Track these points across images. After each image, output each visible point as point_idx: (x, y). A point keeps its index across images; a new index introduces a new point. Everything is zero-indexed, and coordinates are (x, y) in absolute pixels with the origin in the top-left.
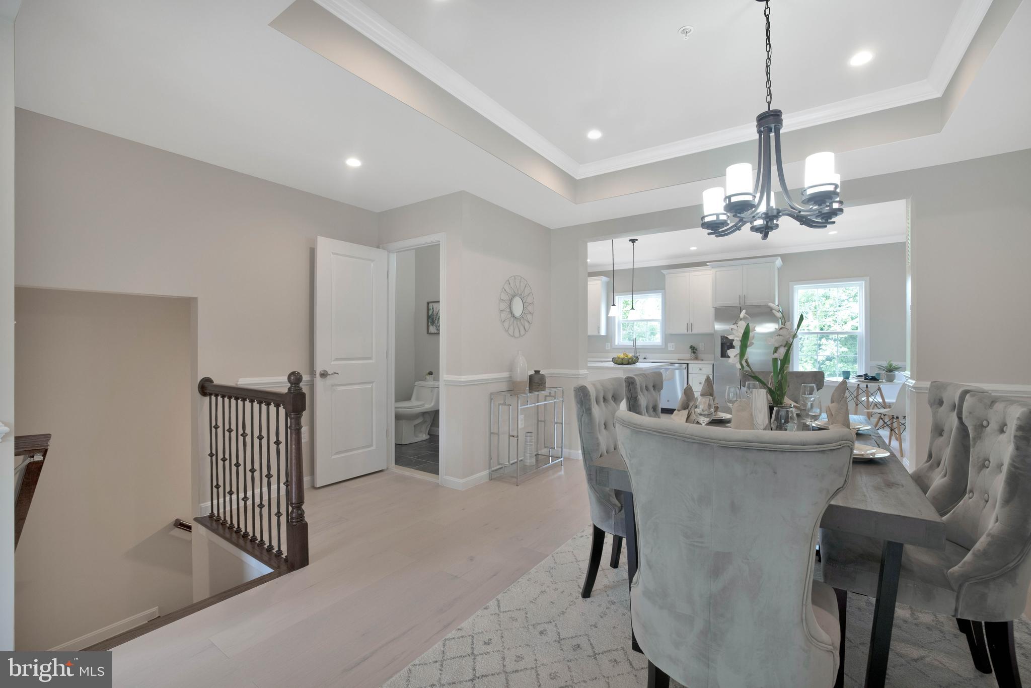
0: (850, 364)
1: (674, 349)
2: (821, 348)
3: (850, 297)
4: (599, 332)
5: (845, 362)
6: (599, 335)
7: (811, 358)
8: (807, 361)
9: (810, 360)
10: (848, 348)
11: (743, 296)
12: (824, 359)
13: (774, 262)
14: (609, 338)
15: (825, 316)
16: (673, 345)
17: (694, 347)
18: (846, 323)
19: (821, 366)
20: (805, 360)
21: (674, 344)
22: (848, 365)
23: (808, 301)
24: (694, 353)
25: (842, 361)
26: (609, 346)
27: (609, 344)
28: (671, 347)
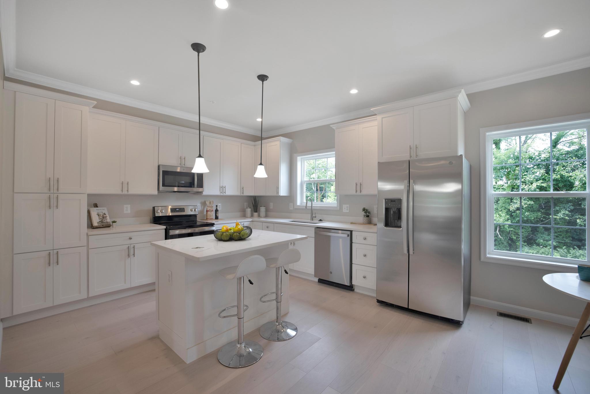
0: (535, 213)
1: (348, 211)
2: (512, 201)
3: (535, 166)
4: (278, 192)
5: (532, 211)
6: (277, 195)
7: (505, 208)
8: (502, 210)
9: (504, 210)
10: (534, 202)
11: (415, 146)
12: (515, 209)
13: (456, 97)
14: (291, 197)
15: (516, 179)
16: (347, 207)
17: (367, 210)
18: (532, 184)
19: (513, 214)
20: (500, 210)
21: (348, 205)
22: (533, 213)
23: (502, 168)
24: (368, 216)
25: (529, 210)
26: (292, 206)
27: (292, 204)
28: (346, 208)
